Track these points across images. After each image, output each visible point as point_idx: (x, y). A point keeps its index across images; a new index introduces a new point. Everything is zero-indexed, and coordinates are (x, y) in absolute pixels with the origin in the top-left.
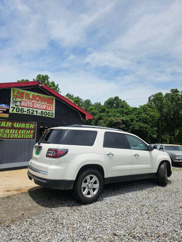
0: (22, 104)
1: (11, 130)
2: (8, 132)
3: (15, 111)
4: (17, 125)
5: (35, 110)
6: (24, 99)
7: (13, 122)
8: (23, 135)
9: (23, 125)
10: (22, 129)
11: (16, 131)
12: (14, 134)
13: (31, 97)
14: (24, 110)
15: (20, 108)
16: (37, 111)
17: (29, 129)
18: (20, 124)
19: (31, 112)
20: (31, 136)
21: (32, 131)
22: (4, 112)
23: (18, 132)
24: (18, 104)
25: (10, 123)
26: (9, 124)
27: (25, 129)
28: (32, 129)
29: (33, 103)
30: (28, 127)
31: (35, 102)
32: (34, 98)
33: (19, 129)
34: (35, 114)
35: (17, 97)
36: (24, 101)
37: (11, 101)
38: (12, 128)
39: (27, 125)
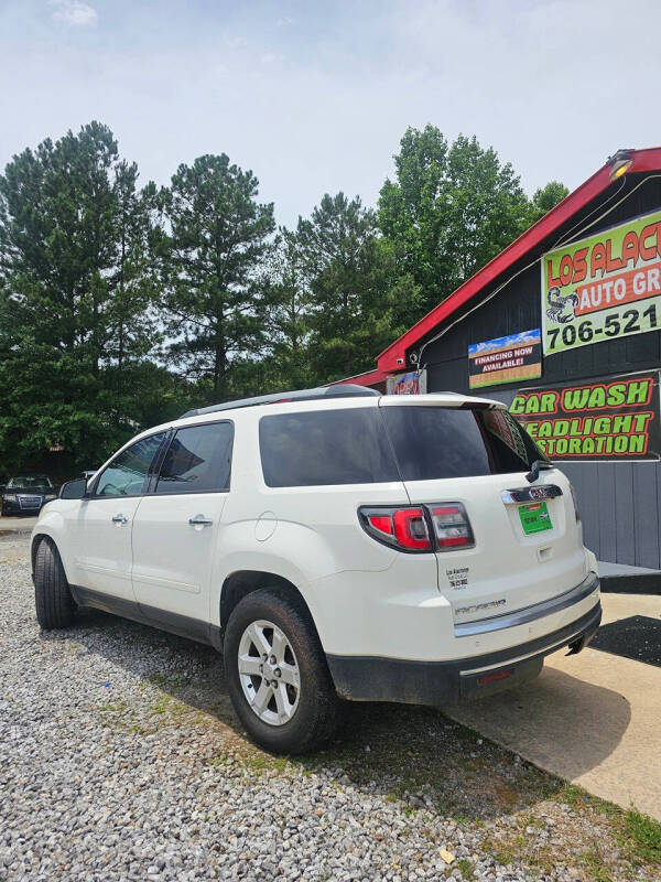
0: (585, 303)
1: (558, 424)
2: (548, 434)
3: (560, 347)
4: (576, 399)
5: (642, 307)
6: (588, 280)
7: (559, 391)
8: (600, 441)
9: (596, 397)
10: (596, 413)
11: (575, 423)
12: (568, 437)
13: (616, 253)
14: (594, 328)
15: (577, 323)
16: (651, 311)
17: (624, 410)
18: (586, 392)
19: (624, 323)
20: (639, 443)
21: (641, 418)
22: (528, 360)
23: (581, 427)
24: (568, 309)
25: (552, 397)
26: (549, 400)
27: (607, 411)
28: (639, 409)
29: (629, 277)
30: (621, 398)
31: (641, 263)
32: (634, 246)
33: (582, 414)
34: (644, 325)
35: (561, 282)
36: (588, 287)
37: (545, 306)
38: (561, 413)
39: (612, 391)
